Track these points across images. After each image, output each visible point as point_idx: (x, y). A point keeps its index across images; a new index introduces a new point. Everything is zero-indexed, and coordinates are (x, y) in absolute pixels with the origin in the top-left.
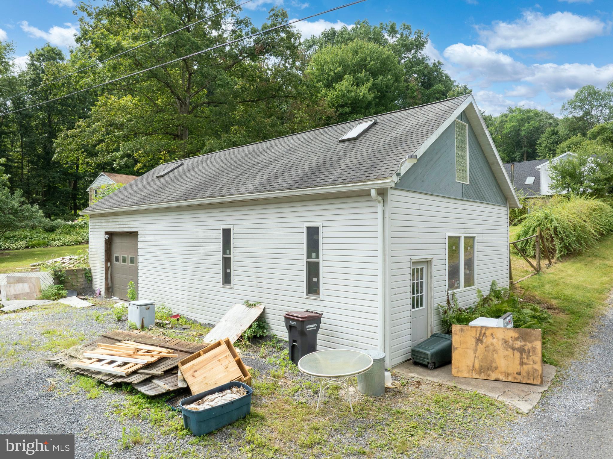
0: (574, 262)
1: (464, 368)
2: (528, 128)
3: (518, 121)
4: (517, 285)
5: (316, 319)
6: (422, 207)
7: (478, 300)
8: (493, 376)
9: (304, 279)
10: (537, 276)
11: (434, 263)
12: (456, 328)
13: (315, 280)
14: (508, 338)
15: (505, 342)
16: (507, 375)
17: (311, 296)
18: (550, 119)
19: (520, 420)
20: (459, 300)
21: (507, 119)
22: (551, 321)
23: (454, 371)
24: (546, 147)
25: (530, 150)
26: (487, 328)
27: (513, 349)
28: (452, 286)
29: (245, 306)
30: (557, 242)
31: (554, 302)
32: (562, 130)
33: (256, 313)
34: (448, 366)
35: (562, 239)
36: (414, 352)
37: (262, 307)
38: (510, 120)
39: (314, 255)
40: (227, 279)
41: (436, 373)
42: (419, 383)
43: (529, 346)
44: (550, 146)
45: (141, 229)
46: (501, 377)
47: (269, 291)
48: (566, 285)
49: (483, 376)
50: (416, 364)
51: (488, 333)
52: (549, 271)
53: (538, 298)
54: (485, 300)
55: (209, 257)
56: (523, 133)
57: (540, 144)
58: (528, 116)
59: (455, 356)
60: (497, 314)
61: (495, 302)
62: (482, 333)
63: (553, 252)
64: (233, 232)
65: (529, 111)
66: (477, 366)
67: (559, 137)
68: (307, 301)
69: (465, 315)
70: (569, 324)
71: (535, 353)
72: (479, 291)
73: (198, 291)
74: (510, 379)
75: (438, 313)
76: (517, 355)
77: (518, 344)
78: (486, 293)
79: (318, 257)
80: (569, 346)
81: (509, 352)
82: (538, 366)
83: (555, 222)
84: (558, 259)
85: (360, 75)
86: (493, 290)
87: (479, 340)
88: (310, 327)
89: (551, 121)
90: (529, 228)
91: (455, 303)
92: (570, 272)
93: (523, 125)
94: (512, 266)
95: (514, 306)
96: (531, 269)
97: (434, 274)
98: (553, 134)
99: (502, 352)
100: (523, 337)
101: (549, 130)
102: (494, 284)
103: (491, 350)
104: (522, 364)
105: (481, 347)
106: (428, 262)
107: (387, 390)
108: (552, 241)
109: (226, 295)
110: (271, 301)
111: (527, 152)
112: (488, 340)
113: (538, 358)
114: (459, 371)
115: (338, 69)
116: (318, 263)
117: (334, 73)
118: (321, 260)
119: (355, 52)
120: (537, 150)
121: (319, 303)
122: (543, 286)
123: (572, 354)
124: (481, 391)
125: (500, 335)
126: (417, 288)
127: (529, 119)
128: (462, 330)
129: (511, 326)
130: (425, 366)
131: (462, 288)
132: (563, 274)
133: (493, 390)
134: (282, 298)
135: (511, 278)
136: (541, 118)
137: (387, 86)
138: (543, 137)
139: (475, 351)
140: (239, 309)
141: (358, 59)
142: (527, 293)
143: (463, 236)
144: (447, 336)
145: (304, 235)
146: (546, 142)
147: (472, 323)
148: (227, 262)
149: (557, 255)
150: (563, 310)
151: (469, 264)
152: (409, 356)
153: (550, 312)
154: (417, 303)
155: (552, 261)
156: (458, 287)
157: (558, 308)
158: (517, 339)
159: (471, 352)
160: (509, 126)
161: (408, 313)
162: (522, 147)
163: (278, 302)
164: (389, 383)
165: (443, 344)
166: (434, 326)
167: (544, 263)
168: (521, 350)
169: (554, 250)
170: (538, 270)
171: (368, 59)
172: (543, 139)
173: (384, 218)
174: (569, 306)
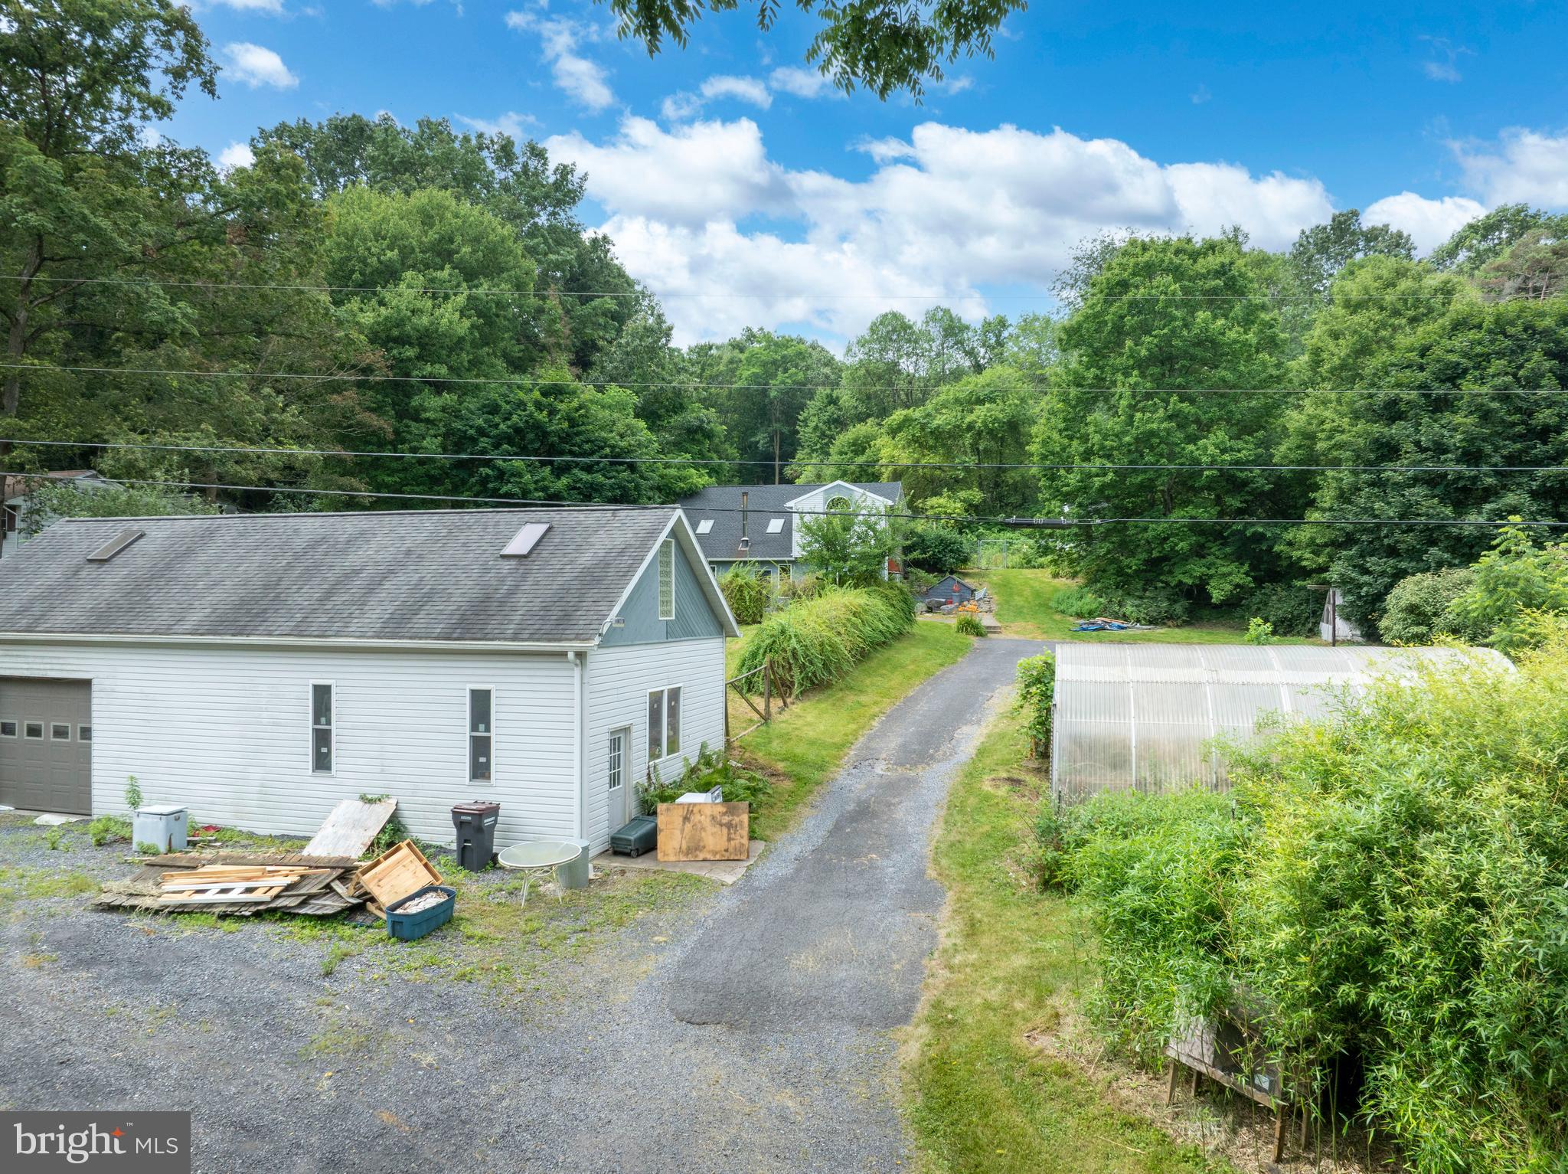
0: (819, 701)
1: (670, 851)
2: (783, 383)
3: (764, 364)
4: (736, 744)
5: (494, 811)
6: (622, 662)
7: (684, 771)
8: (701, 856)
9: (467, 759)
10: (763, 728)
11: (634, 729)
12: (661, 807)
13: (483, 760)
14: (716, 813)
15: (713, 818)
16: (715, 853)
17: (477, 782)
18: (826, 365)
19: (725, 891)
20: (661, 772)
21: (743, 357)
22: (770, 791)
23: (660, 856)
24: (816, 428)
25: (786, 430)
26: (695, 805)
27: (721, 825)
28: (653, 755)
29: (361, 803)
30: (796, 671)
31: (781, 766)
32: (846, 397)
33: (383, 813)
34: (653, 853)
35: (803, 667)
36: (614, 840)
37: (393, 801)
38: (749, 360)
39: (482, 727)
40: (322, 762)
41: (640, 860)
42: (623, 872)
43: (737, 819)
44: (824, 427)
45: (101, 675)
46: (709, 856)
47: (405, 778)
48: (800, 739)
49: (690, 857)
50: (616, 853)
51: (696, 810)
52: (782, 718)
53: (761, 761)
54: (693, 770)
55: (281, 729)
56: (773, 394)
57: (805, 421)
58: (783, 357)
59: (661, 838)
60: (705, 788)
61: (705, 771)
62: (689, 813)
63: (790, 686)
64: (334, 690)
65: (786, 343)
66: (684, 847)
67: (840, 409)
68: (471, 789)
69: (669, 792)
70: (792, 793)
71: (742, 828)
72: (686, 759)
73: (257, 783)
74: (718, 857)
75: (637, 791)
76: (725, 830)
77: (726, 819)
78: (693, 761)
79: (488, 729)
80: (785, 820)
81: (717, 829)
82: (745, 841)
83: (794, 640)
84: (797, 697)
85: (438, 274)
86: (702, 755)
87: (686, 819)
88: (488, 821)
89: (827, 370)
90: (758, 648)
91: (657, 777)
92: (809, 718)
93: (774, 376)
94: (730, 710)
95: (726, 777)
96: (756, 717)
97: (634, 742)
98: (830, 403)
99: (711, 829)
100: (731, 811)
101: (822, 391)
102: (704, 746)
103: (699, 828)
104: (729, 839)
105: (688, 826)
106: (626, 730)
107: (591, 881)
108: (790, 669)
109: (321, 787)
110: (409, 792)
111: (782, 434)
112: (696, 818)
113: (745, 832)
114: (665, 855)
115: (389, 254)
116: (489, 738)
117: (380, 262)
118: (493, 734)
119: (427, 219)
120: (798, 432)
121: (491, 790)
122: (770, 742)
123: (785, 827)
124: (689, 871)
125: (708, 811)
126: (615, 762)
127: (784, 364)
128: (668, 809)
129: (719, 800)
130: (628, 855)
131: (665, 757)
132: (800, 722)
133: (701, 868)
134: (427, 786)
135: (727, 733)
136: (809, 361)
137: (498, 304)
138: (813, 406)
139: (682, 831)
140: (351, 807)
141: (432, 235)
142: (747, 755)
143: (666, 688)
144: (651, 818)
145: (468, 700)
146: (815, 419)
147: (678, 801)
148: (322, 738)
149: (796, 690)
150: (787, 775)
151: (674, 727)
152: (606, 846)
153: (773, 779)
154: (614, 780)
155: (789, 700)
156: (659, 756)
157: (784, 774)
158: (725, 814)
159: (678, 833)
160: (746, 374)
161: (606, 794)
162: (770, 421)
163: (421, 793)
164: (591, 876)
165: (646, 828)
166: (632, 809)
167: (776, 703)
168: (729, 826)
169: (792, 683)
170: (766, 718)
171: (458, 239)
172: (812, 411)
173: (582, 683)
174: (797, 769)
